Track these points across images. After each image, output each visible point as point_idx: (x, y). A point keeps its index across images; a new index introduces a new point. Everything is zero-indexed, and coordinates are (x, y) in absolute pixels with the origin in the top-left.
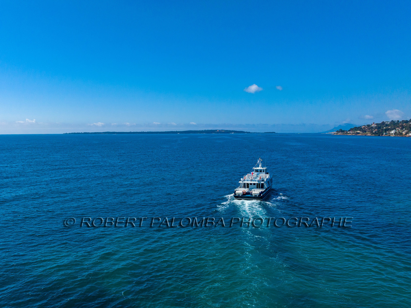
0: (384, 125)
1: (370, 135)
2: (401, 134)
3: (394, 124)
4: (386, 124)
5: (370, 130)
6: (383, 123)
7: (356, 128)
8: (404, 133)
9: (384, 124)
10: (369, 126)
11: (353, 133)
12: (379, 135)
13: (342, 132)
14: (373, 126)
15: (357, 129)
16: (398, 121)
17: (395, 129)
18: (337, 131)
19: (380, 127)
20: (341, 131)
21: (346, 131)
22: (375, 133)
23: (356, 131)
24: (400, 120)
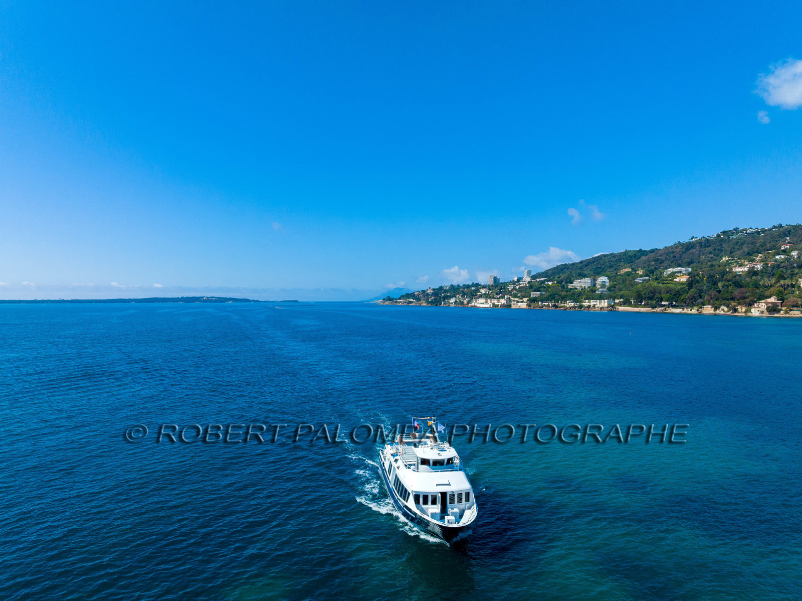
0: (443, 291)
1: (426, 305)
2: (463, 302)
3: (455, 290)
4: (445, 290)
5: (426, 297)
6: (441, 288)
7: (408, 294)
8: (465, 302)
9: (441, 290)
10: (424, 291)
11: (404, 303)
12: (437, 305)
13: (390, 301)
14: (429, 292)
15: (409, 296)
16: (458, 286)
17: (455, 297)
18: (384, 299)
19: (438, 293)
20: (389, 299)
21: (396, 299)
22: (432, 302)
23: (408, 298)
24: (461, 285)
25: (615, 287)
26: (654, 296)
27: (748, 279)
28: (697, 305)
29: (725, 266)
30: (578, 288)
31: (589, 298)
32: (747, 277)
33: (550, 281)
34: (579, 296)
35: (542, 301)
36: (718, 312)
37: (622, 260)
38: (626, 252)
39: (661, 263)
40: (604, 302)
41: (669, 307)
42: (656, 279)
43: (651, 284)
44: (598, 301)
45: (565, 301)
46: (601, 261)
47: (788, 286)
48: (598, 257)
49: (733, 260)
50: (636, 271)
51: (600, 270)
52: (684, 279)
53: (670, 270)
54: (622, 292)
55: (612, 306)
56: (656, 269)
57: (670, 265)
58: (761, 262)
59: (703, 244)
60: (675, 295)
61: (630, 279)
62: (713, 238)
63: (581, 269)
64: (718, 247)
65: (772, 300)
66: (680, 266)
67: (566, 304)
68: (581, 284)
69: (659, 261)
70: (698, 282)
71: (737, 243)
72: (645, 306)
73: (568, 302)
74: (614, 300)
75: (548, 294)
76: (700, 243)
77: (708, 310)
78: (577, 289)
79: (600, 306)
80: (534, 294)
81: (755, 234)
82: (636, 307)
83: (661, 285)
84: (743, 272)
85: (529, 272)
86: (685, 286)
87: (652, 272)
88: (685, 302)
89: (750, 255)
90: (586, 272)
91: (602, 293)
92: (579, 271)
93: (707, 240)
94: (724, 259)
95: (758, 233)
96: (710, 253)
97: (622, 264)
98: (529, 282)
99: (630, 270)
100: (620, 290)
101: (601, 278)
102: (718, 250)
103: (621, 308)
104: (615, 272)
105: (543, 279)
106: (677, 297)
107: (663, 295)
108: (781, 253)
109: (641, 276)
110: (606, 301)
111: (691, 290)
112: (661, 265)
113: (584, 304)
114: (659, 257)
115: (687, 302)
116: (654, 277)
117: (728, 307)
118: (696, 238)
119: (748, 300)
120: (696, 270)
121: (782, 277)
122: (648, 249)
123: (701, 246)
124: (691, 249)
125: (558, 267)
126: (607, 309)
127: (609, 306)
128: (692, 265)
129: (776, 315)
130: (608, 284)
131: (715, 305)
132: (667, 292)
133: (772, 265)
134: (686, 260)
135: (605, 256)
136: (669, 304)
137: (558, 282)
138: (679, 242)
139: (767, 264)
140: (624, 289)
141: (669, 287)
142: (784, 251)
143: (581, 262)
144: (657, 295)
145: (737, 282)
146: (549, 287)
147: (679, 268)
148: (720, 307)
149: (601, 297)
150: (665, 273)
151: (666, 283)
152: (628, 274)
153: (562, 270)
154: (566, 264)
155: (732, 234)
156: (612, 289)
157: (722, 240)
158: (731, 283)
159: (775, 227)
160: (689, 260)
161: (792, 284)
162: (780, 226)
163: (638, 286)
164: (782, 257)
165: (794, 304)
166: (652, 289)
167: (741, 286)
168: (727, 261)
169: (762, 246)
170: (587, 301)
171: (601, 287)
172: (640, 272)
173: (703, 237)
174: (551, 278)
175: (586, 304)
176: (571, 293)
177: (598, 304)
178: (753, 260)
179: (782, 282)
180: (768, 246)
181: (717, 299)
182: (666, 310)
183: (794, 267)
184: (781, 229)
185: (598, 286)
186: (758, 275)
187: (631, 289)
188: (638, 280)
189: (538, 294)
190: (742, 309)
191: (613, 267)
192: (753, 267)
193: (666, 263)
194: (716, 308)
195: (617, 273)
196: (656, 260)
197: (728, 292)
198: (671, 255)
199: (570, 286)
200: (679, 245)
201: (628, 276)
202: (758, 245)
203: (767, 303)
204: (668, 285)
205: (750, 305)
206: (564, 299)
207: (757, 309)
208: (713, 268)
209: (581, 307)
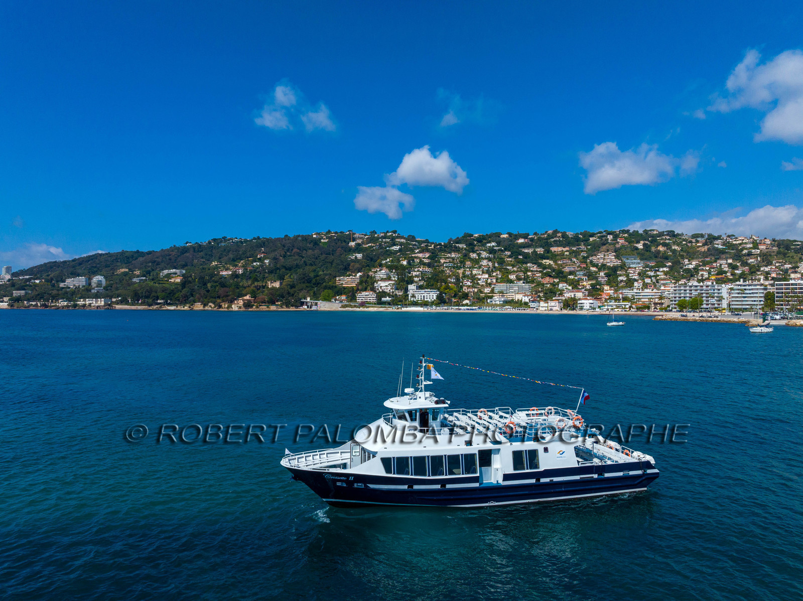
25: (112, 287)
26: (150, 295)
27: (231, 281)
28: (189, 303)
29: (214, 269)
30: (72, 287)
31: (84, 298)
32: (230, 279)
33: (36, 279)
34: (72, 295)
35: (29, 300)
36: (206, 308)
37: (119, 260)
38: (123, 253)
39: (157, 264)
40: (101, 301)
41: (164, 305)
42: (153, 280)
43: (147, 284)
44: (94, 299)
45: (57, 300)
46: (97, 260)
47: (260, 286)
48: (93, 256)
49: (221, 265)
50: (132, 271)
51: (95, 269)
52: (178, 280)
53: (166, 272)
54: (119, 291)
55: (109, 305)
56: (153, 270)
57: (166, 267)
58: (242, 267)
59: (196, 249)
60: (170, 294)
61: (127, 278)
62: (205, 244)
63: (74, 267)
64: (209, 253)
65: (247, 297)
66: (175, 268)
67: (59, 303)
68: (75, 283)
69: (156, 263)
70: (190, 282)
71: (225, 250)
72: (142, 304)
73: (60, 301)
74: (111, 299)
75: (35, 293)
76: (193, 248)
77: (198, 306)
78: (69, 288)
79: (97, 305)
80: (16, 293)
81: (239, 244)
82: (133, 305)
83: (157, 285)
84: (228, 275)
85: (8, 270)
86: (179, 286)
87: (149, 273)
88: (179, 300)
89: (235, 261)
90: (80, 271)
91: (98, 292)
92: (72, 269)
93: (200, 246)
94: (214, 263)
95: (242, 242)
96: (202, 258)
97: (119, 264)
98: (9, 280)
99: (127, 270)
100: (117, 289)
101: (97, 277)
102: (209, 255)
103: (118, 307)
104: (112, 272)
105: (28, 277)
106: (171, 296)
107: (159, 294)
108: (257, 260)
109: (138, 276)
110: (103, 299)
111: (184, 290)
112: (158, 267)
113: (78, 303)
114: (156, 259)
115: (180, 300)
116: (151, 277)
117: (214, 303)
118: (190, 243)
119: (229, 298)
120: (189, 272)
121: (256, 280)
122: (145, 250)
123: (194, 251)
124: (185, 253)
125: (45, 264)
126: (104, 308)
127: (106, 304)
128: (186, 268)
129: (250, 310)
130: (104, 282)
131: (204, 303)
132: (163, 291)
133: (250, 270)
134: (181, 263)
135: (101, 255)
136: (164, 303)
137: (47, 281)
138: (175, 246)
139: (247, 269)
140: (121, 288)
141: (164, 286)
142: (260, 259)
143: (74, 260)
144: (153, 294)
145: (223, 282)
146: (36, 285)
147: (174, 270)
148: (208, 304)
149: (97, 296)
150: (161, 274)
151: (162, 283)
152: (125, 274)
153: (52, 268)
154: (56, 262)
155: (221, 242)
156: (108, 288)
157: (212, 247)
158: (218, 284)
159: (254, 239)
160: (184, 263)
161: (263, 285)
162: (259, 238)
163: (135, 285)
164: (258, 264)
165: (263, 300)
166: (148, 288)
167: (226, 287)
168: (216, 265)
169: (243, 254)
170: (82, 300)
171: (97, 287)
172: (137, 272)
173: (197, 243)
174: (38, 275)
175: (81, 302)
176: (63, 292)
177: (94, 302)
178: (236, 266)
179: (256, 284)
180: (248, 254)
181: (206, 298)
182: (161, 308)
183: (266, 272)
184: (259, 241)
185: (94, 285)
186: (239, 278)
187: (128, 288)
188: (135, 280)
189: (22, 292)
190: (225, 305)
191: (109, 267)
192: (236, 271)
193: (163, 265)
194: (205, 305)
195: (113, 273)
196: (154, 262)
197: (215, 291)
198: (167, 258)
199: (62, 285)
200: (174, 248)
201: (125, 276)
202: (241, 253)
203: (243, 300)
204: (163, 285)
205: (231, 302)
206: (56, 298)
207: (236, 305)
208: (204, 271)
209: (75, 306)
